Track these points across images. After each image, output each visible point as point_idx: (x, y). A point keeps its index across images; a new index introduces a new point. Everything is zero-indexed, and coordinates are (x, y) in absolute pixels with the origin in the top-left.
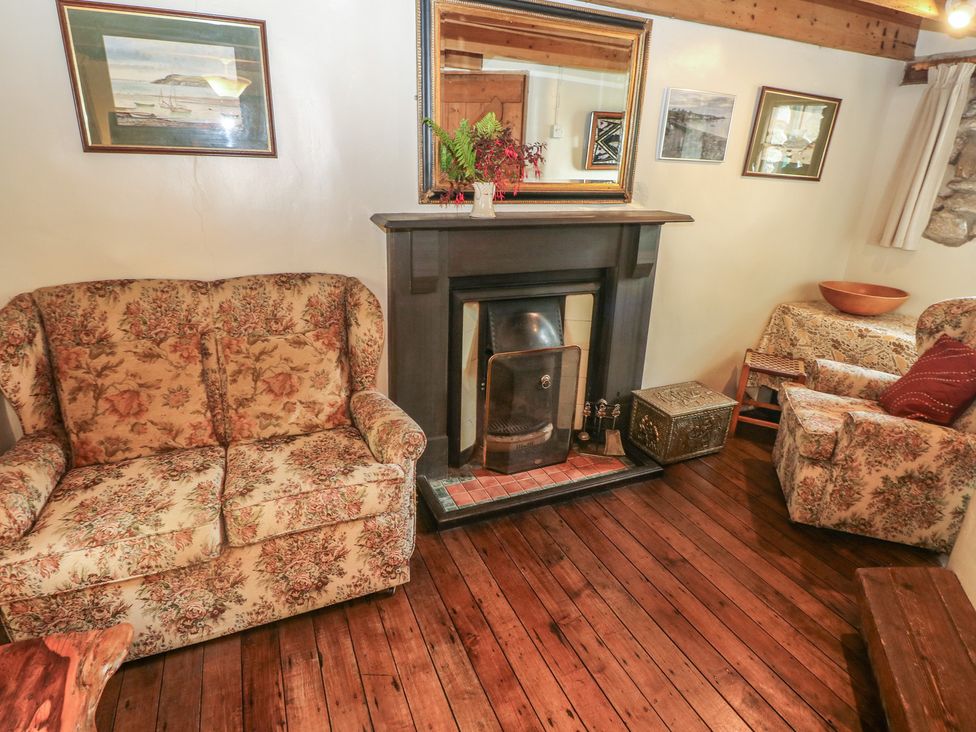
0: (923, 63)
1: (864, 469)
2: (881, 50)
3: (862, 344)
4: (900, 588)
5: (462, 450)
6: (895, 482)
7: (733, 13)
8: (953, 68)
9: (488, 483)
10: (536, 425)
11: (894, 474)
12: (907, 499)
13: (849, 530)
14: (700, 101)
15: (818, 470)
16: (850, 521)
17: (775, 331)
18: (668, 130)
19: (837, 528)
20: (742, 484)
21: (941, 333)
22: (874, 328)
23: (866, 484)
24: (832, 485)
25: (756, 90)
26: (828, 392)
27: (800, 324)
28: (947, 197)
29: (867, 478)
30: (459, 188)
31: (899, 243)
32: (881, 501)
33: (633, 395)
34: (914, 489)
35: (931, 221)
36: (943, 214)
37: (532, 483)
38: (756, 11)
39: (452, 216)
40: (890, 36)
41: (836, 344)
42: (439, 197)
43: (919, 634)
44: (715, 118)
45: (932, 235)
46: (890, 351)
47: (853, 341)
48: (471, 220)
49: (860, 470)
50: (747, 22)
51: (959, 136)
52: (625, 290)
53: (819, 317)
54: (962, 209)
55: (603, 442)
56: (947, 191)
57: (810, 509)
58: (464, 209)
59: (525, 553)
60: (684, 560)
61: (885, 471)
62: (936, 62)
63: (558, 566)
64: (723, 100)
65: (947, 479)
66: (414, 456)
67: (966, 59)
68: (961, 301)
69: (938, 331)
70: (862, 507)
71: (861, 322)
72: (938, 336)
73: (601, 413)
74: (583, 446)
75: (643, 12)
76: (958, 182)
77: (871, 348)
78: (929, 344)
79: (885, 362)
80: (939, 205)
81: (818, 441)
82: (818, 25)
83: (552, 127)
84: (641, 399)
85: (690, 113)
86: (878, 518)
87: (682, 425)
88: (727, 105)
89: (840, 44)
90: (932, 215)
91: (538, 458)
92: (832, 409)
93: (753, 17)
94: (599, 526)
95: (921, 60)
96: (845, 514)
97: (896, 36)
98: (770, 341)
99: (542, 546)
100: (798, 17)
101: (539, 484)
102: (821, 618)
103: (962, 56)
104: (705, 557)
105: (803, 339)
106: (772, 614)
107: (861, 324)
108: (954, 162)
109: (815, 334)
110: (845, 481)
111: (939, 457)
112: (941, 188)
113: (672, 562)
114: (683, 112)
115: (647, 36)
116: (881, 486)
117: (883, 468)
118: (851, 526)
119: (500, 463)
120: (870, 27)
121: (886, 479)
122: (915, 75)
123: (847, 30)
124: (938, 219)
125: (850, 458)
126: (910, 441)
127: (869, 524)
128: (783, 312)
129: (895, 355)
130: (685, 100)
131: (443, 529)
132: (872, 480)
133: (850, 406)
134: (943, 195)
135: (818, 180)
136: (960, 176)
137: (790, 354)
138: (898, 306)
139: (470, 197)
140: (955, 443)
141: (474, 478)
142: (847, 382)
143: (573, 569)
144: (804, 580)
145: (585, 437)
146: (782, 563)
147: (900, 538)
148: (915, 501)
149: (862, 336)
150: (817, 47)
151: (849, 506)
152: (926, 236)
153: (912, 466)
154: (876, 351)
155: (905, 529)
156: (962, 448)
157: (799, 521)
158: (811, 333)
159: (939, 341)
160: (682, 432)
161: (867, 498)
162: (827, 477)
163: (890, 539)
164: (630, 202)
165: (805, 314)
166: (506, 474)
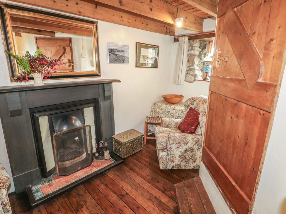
0: (177, 37)
1: (175, 150)
2: (167, 33)
3: (174, 111)
4: (186, 188)
5: (48, 171)
6: (183, 152)
7: (123, 21)
8: (184, 38)
9: (59, 182)
10: (80, 154)
11: (183, 150)
12: (187, 156)
13: (175, 169)
14: (118, 46)
15: (164, 153)
16: (175, 166)
17: (153, 110)
18: (109, 55)
19: (172, 169)
20: (147, 160)
21: (190, 107)
22: (176, 107)
23: (176, 154)
24: (168, 157)
25: (135, 43)
26: (166, 127)
27: (159, 108)
28: (188, 71)
29: (176, 153)
30: (25, 76)
31: (179, 83)
32: (181, 158)
33: (112, 137)
34: (188, 153)
35: (186, 77)
36: (188, 75)
37: (77, 177)
38: (129, 21)
39: (25, 86)
40: (168, 30)
41: (168, 112)
42: (19, 79)
43: (191, 204)
44: (124, 51)
45: (187, 81)
46: (180, 113)
47: (172, 111)
48: (34, 87)
49: (174, 151)
50: (127, 24)
51: (188, 55)
52: (103, 104)
53: (163, 105)
54: (192, 73)
55: (103, 155)
56: (188, 69)
57: (164, 165)
58: (30, 83)
59: (68, 209)
60: (127, 194)
61: (180, 150)
62: (180, 37)
63: (81, 211)
64: (126, 46)
65: (196, 149)
66: (4, 187)
67: (186, 36)
68: (193, 98)
69: (189, 107)
70: (177, 161)
71: (173, 105)
72: (189, 108)
73: (101, 146)
74: (97, 158)
75: (93, 18)
76: (190, 67)
77: (176, 113)
78: (188, 110)
79: (180, 116)
80: (187, 73)
81: (162, 144)
82: (148, 26)
83: (82, 54)
84: (114, 138)
85: (116, 50)
86: (182, 163)
87: (128, 144)
88: (127, 47)
89: (156, 31)
90: (186, 75)
91: (79, 167)
92: (167, 133)
93: (129, 22)
94: (99, 188)
95: (177, 36)
96: (173, 164)
97: (170, 30)
98: (153, 113)
99: (76, 204)
100: (142, 23)
101: (80, 176)
102: (168, 203)
103: (185, 35)
104: (134, 190)
105: (161, 112)
106: (153, 206)
107: (173, 106)
108: (188, 61)
109: (163, 110)
110: (171, 155)
111: (192, 143)
112: (186, 68)
113: (123, 196)
114: (113, 49)
115: (97, 26)
116: (180, 154)
117: (180, 149)
118: (176, 167)
119: (64, 172)
120: (163, 27)
121: (181, 152)
122: (176, 40)
123: (157, 27)
124: (187, 76)
125: (171, 148)
126: (184, 140)
127: (180, 166)
128: (155, 105)
129: (182, 114)
130: (113, 46)
131: (34, 208)
132: (177, 153)
133: (171, 131)
134: (187, 70)
135: (157, 68)
136: (190, 65)
137: (158, 116)
138: (182, 99)
139: (32, 78)
140: (195, 138)
141: (53, 181)
142: (170, 124)
143: (86, 210)
144: (164, 190)
145: (97, 155)
146: (157, 185)
147: (188, 168)
148: (189, 157)
149: (173, 109)
150: (150, 32)
151: (173, 162)
152: (185, 81)
153: (186, 147)
154: (177, 113)
155: (189, 165)
156: (197, 139)
157: (162, 169)
158: (162, 110)
159: (190, 109)
160: (128, 147)
161: (178, 159)
162: (167, 154)
163: (186, 168)
164: (101, 77)
165: (160, 105)
166: (67, 176)
